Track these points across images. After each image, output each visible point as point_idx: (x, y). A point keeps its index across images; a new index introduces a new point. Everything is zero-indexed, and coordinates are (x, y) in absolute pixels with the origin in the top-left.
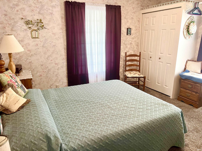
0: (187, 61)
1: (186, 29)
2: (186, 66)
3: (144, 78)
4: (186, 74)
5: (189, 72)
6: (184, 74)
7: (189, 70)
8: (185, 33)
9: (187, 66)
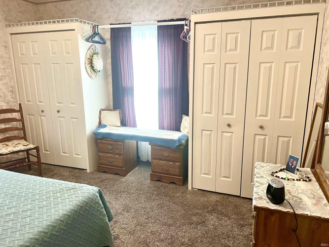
0: (100, 111)
1: (88, 64)
2: (100, 118)
3: (37, 148)
4: (102, 130)
5: (105, 126)
6: (99, 131)
7: (106, 124)
8: (89, 70)
9: (102, 119)
